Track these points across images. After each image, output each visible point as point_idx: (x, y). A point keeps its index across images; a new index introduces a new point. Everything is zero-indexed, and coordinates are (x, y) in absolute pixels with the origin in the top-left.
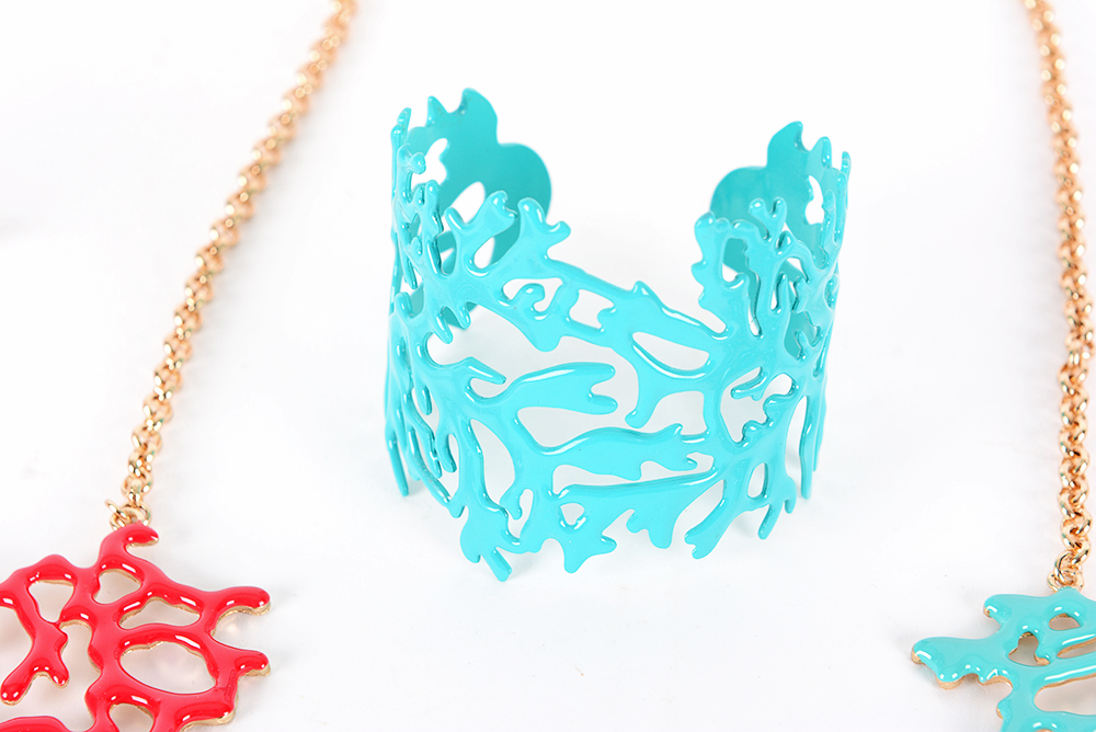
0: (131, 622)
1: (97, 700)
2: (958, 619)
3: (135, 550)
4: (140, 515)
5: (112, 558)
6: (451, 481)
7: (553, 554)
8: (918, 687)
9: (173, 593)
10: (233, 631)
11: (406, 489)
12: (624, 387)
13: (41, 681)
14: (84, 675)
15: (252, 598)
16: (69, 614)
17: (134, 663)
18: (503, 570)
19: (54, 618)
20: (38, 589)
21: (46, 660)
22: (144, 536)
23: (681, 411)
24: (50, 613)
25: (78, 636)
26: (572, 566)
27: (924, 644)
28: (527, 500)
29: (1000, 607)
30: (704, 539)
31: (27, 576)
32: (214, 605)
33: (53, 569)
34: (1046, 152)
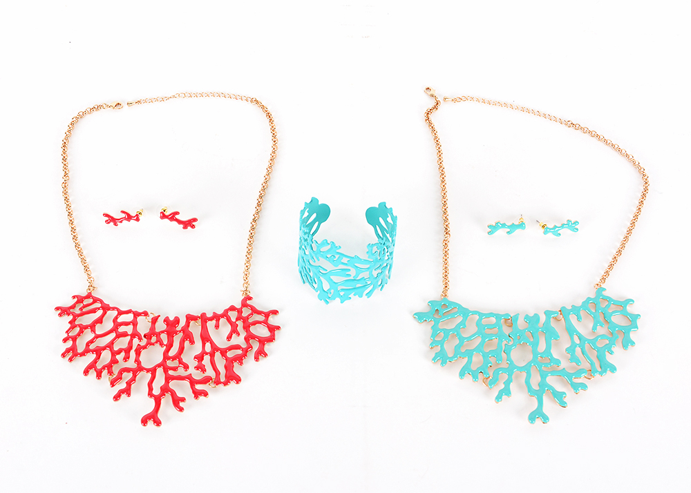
0: (250, 321)
1: (247, 339)
2: (421, 306)
3: (248, 302)
4: (248, 294)
5: (244, 305)
6: (316, 286)
7: (338, 300)
8: (414, 323)
9: (259, 313)
10: (273, 320)
11: (304, 282)
12: (353, 272)
13: (234, 335)
14: (243, 334)
15: (275, 312)
16: (237, 319)
17: (252, 329)
18: (327, 302)
19: (234, 321)
20: (230, 313)
21: (234, 330)
22: (250, 298)
23: (365, 275)
24: (233, 320)
25: (240, 324)
26: (342, 302)
27: (415, 314)
28: (332, 291)
29: (432, 303)
30: (369, 294)
31: (226, 311)
32: (267, 315)
33: (232, 308)
34: (439, 180)
